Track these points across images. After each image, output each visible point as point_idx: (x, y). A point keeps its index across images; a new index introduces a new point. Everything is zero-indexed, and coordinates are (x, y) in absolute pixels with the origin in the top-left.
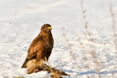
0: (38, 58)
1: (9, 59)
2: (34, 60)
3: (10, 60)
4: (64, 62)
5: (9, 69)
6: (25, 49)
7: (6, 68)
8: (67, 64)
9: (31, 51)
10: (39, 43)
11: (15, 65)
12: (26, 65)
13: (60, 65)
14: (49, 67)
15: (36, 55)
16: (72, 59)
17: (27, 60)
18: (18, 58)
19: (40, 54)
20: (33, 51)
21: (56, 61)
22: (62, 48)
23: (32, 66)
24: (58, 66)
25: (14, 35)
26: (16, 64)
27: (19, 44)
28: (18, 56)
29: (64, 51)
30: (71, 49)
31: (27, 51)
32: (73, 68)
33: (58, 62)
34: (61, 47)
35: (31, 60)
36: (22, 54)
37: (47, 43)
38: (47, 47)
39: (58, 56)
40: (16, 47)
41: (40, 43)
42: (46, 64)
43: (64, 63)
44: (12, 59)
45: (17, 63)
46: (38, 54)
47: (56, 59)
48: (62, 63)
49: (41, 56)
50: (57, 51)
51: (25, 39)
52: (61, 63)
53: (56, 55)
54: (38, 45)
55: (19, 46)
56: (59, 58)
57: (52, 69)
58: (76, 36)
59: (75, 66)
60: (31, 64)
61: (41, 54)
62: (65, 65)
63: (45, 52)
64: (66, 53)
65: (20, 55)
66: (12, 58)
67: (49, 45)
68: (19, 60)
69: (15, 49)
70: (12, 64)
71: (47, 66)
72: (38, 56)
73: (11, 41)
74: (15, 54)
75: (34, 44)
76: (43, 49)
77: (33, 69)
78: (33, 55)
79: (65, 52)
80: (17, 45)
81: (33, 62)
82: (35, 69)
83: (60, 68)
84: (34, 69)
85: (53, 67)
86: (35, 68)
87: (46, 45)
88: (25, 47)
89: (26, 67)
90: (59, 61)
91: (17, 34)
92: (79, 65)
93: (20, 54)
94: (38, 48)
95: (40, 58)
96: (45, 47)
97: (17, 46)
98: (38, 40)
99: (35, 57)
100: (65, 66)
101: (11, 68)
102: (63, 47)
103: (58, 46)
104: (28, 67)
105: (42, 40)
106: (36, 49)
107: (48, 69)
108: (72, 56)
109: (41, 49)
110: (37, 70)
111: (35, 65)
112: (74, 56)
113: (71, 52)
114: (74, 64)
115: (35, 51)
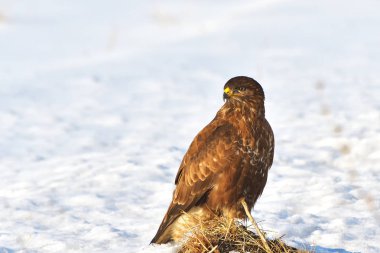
1: (102, 212)
2: (200, 212)
3: (108, 217)
4: (313, 216)
5: (105, 249)
6: (160, 172)
7: (95, 246)
8: (322, 226)
9: (189, 177)
10: (218, 148)
11: (125, 235)
12: (171, 231)
13: (299, 228)
14: (256, 237)
15: (209, 191)
16: (343, 203)
18: (136, 209)
19: (223, 189)
20: (196, 177)
21: (283, 215)
22: (301, 167)
23: (194, 236)
24: (289, 234)
25: (112, 121)
26: (130, 229)
27: (138, 154)
28: (135, 202)
29: (310, 177)
30: (333, 168)
31: (168, 181)
32: (347, 238)
33: (289, 218)
34: (297, 162)
36: (151, 193)
37: (250, 145)
38: (250, 159)
39: (287, 197)
40: (126, 168)
41: (223, 147)
42: (244, 228)
43: (311, 222)
44: (113, 213)
45: (133, 228)
46: (216, 187)
47: (279, 208)
48: (305, 220)
49: (226, 195)
50: (280, 176)
51: (157, 137)
52: (299, 221)
53: (280, 193)
54: (214, 155)
55: (136, 164)
56: (290, 203)
57: (269, 243)
58: (349, 118)
59: (354, 231)
60: (188, 226)
61: (228, 189)
62: (316, 228)
63: (241, 179)
64: (316, 183)
65: (143, 195)
66: (111, 207)
67: (256, 153)
68: (139, 216)
69: (124, 176)
70: (115, 230)
71: (250, 233)
73: (104, 145)
74: (122, 194)
75: (200, 149)
76: (234, 169)
77: (196, 247)
79: (313, 180)
80: (129, 158)
81: (196, 221)
82: (207, 245)
83: (297, 239)
84: (200, 247)
85: (271, 236)
86: (204, 241)
87: (245, 155)
88: (161, 167)
89: (169, 240)
90: (293, 213)
91: (125, 120)
92: (370, 225)
93: (143, 190)
94: (216, 164)
96: (241, 162)
97: (130, 162)
98: (214, 133)
99: (202, 201)
100: (316, 232)
101: (114, 246)
102: (302, 162)
103: (284, 158)
105: (228, 134)
106: (207, 170)
107: (257, 243)
108: (340, 195)
109: (227, 169)
110: (214, 249)
111: (202, 230)
112: (347, 195)
113: (336, 180)
114: (352, 222)
115: (203, 176)
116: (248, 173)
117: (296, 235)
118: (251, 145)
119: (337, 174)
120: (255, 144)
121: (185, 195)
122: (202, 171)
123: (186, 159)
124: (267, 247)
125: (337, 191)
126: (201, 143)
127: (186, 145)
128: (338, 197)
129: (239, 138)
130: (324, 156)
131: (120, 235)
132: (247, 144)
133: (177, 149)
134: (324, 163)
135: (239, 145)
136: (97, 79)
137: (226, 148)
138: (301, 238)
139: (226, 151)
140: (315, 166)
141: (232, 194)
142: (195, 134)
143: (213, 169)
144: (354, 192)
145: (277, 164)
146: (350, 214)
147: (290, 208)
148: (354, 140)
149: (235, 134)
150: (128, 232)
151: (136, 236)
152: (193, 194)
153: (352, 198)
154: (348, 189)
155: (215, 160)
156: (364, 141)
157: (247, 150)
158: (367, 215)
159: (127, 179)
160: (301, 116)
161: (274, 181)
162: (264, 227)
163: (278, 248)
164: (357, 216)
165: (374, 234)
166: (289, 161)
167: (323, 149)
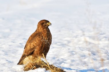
0: (36, 55)
1: (4, 55)
2: (31, 57)
3: (5, 57)
4: (62, 59)
5: (4, 66)
6: (20, 45)
7: (2, 65)
8: (65, 61)
9: (28, 47)
11: (10, 62)
13: (58, 62)
14: (46, 64)
15: (34, 51)
16: (71, 56)
17: (24, 57)
18: (13, 55)
19: (38, 51)
20: (30, 47)
21: (54, 58)
22: (59, 45)
23: (29, 63)
24: (55, 63)
25: (7, 31)
26: (11, 60)
27: (14, 40)
28: (13, 53)
29: (62, 48)
31: (22, 48)
32: (71, 65)
33: (55, 59)
34: (58, 44)
35: (28, 56)
36: (17, 51)
39: (55, 53)
40: (11, 44)
41: (38, 39)
42: (43, 61)
43: (62, 60)
44: (7, 56)
45: (12, 60)
46: (36, 50)
47: (53, 56)
48: (60, 60)
49: (39, 52)
50: (53, 48)
51: (19, 35)
52: (58, 60)
53: (53, 52)
54: (35, 41)
55: (14, 42)
56: (56, 55)
57: (50, 66)
58: (73, 32)
59: (73, 63)
62: (63, 62)
63: (43, 48)
64: (63, 50)
65: (15, 51)
67: (47, 41)
68: (14, 57)
69: (10, 46)
70: (7, 61)
72: (35, 53)
73: (5, 37)
74: (10, 51)
75: (32, 39)
76: (41, 45)
77: (29, 66)
78: (30, 51)
79: (62, 49)
80: (12, 41)
81: (30, 59)
82: (32, 66)
83: (58, 65)
84: (30, 66)
85: (50, 64)
86: (32, 64)
87: (44, 41)
88: (21, 44)
89: (22, 64)
90: (57, 58)
91: (11, 30)
92: (78, 62)
93: (15, 50)
95: (38, 55)
96: (43, 43)
97: (12, 42)
98: (35, 35)
100: (63, 63)
101: (7, 65)
102: (60, 44)
103: (55, 42)
104: (24, 64)
105: (39, 35)
106: (33, 45)
107: (46, 65)
108: (70, 53)
109: (39, 45)
110: (34, 67)
111: (31, 61)
112: (72, 53)
113: (69, 49)
114: (73, 61)
115: (32, 47)
116: (45, 46)
117: (57, 64)
118: (46, 39)
119: (69, 47)
120: (47, 38)
121: (27, 52)
122: (32, 45)
123: (27, 42)
124: (49, 67)
125: (69, 52)
126: (32, 38)
127: (28, 38)
128: (69, 54)
129: (42, 37)
130: (66, 42)
131: (8, 62)
132: (45, 38)
133: (25, 39)
134: (66, 44)
135: (42, 39)
136: (3, 19)
137: (39, 39)
138: (59, 64)
139: (39, 40)
140: (63, 45)
141: (40, 52)
142: (30, 35)
143: (35, 45)
144: (74, 53)
145: (53, 44)
146: (72, 59)
147: (56, 56)
148: (74, 38)
149: (41, 35)
150: (11, 61)
151: (13, 62)
152: (29, 52)
153: (73, 54)
154: (72, 52)
155: (36, 42)
156: (77, 39)
157: (44, 40)
158: (77, 59)
159: (11, 47)
160: (60, 31)
161: (52, 49)
162: (49, 61)
163: (52, 67)
164: (74, 59)
165: (79, 64)
166: (56, 43)
167: (66, 40)
